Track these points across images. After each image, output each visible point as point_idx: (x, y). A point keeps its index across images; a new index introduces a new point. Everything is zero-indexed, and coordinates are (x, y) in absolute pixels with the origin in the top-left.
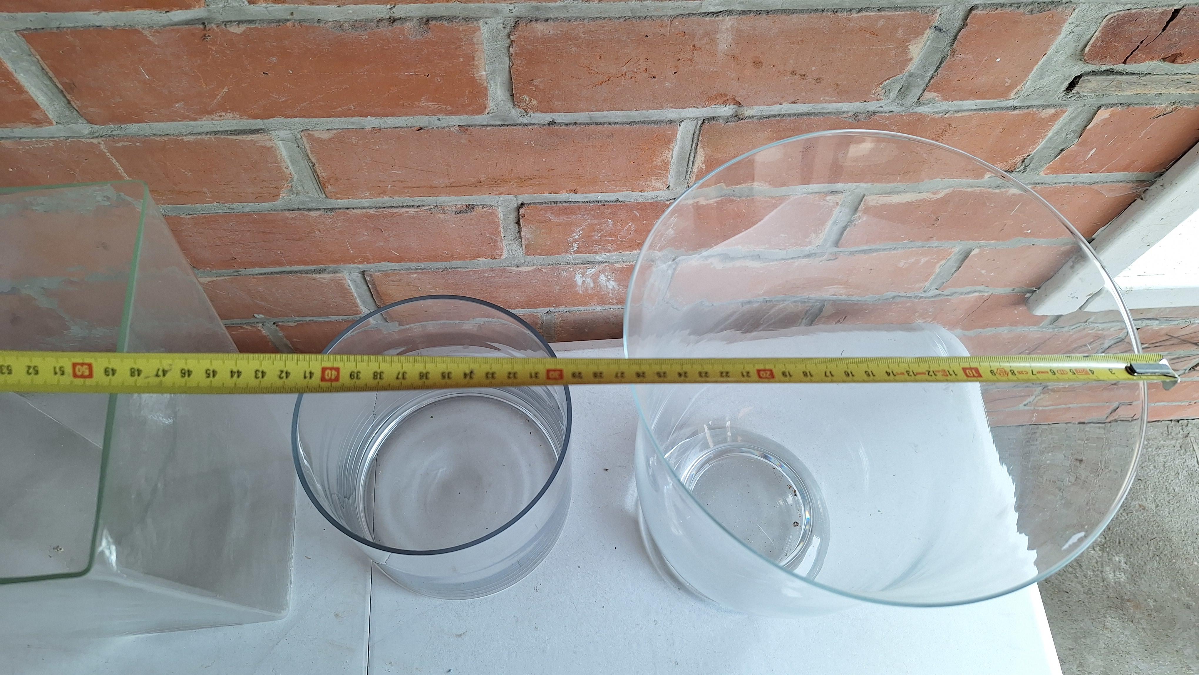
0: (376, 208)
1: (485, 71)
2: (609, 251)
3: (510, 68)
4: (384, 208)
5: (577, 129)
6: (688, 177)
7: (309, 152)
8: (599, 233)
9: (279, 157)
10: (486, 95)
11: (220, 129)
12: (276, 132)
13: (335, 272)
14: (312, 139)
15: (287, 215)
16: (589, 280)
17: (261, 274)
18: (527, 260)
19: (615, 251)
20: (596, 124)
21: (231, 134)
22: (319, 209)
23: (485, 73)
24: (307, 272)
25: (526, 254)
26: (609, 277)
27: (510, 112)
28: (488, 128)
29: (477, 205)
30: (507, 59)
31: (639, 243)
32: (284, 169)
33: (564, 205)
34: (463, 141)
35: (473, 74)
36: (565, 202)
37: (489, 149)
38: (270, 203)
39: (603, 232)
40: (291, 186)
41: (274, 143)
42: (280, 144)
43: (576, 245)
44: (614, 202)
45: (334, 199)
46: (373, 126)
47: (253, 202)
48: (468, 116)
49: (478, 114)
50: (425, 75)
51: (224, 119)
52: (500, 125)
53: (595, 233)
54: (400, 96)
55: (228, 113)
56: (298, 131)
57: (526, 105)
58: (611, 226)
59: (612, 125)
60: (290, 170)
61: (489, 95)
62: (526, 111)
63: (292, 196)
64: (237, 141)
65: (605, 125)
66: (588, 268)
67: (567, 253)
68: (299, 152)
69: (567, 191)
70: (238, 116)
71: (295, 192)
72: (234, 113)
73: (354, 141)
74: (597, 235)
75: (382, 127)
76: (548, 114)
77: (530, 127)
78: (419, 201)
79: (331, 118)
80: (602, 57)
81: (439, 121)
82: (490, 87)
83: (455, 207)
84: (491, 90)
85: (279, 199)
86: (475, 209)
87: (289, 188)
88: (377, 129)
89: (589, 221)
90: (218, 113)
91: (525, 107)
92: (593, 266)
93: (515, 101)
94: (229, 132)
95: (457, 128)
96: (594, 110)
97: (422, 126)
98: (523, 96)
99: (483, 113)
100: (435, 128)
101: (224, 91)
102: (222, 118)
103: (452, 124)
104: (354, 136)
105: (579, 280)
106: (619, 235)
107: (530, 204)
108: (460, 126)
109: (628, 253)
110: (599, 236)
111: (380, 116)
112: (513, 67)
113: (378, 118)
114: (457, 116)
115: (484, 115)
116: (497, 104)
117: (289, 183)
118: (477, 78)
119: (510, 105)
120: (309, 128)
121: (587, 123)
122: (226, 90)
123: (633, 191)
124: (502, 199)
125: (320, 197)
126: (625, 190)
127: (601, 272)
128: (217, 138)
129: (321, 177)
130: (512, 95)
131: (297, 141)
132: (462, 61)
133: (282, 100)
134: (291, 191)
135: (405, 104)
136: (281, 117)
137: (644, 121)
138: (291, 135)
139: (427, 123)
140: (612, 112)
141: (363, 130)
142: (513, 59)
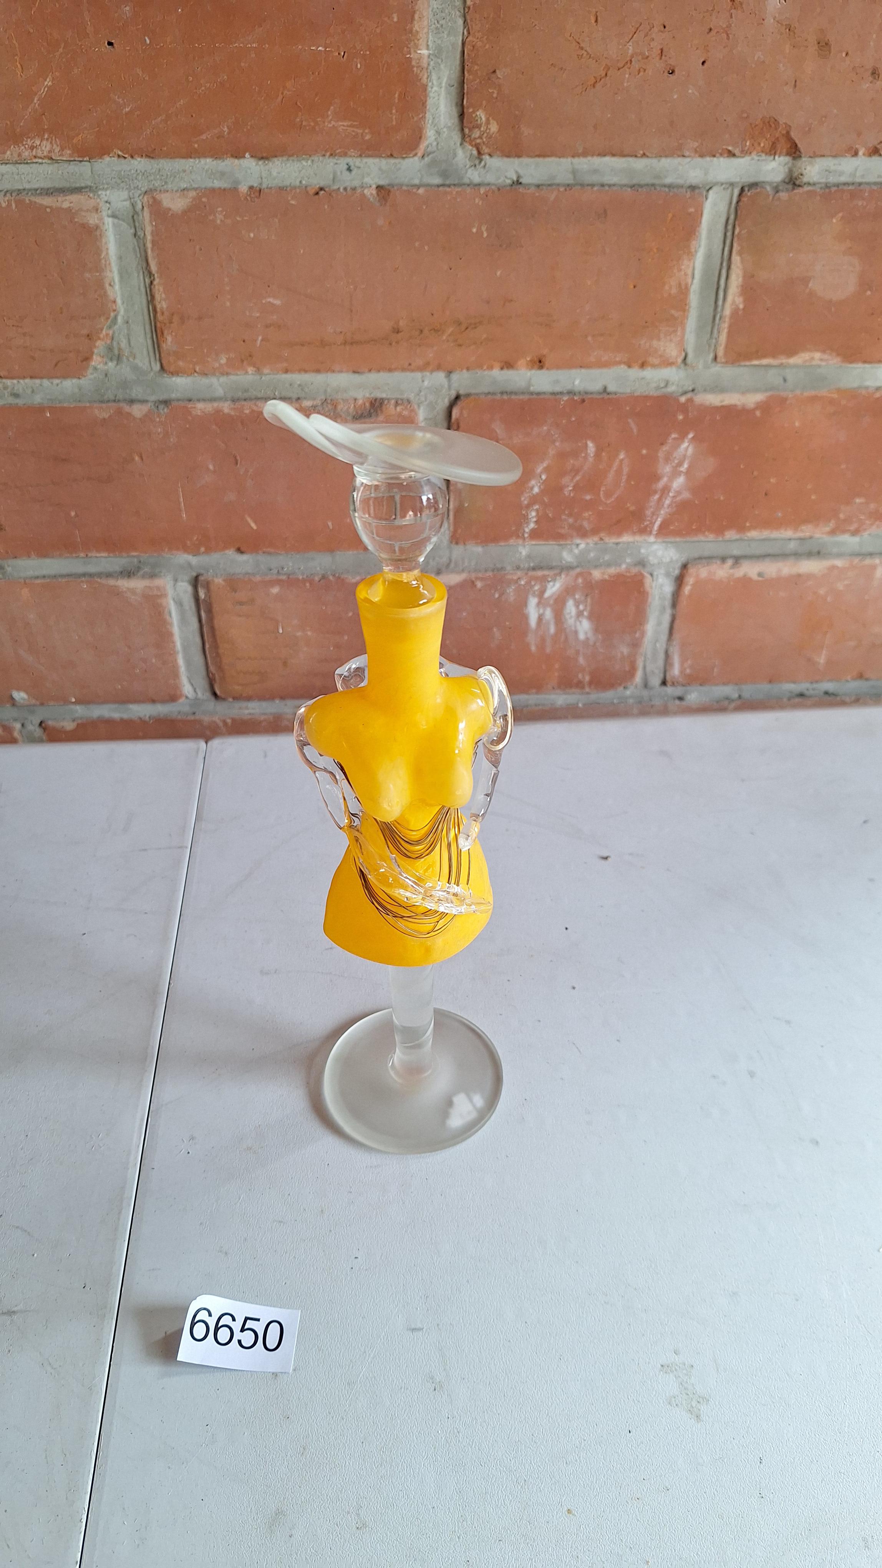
0: (234, 400)
1: (428, 48)
2: (583, 534)
3: (463, 44)
4: (245, 400)
5: (552, 197)
6: (715, 331)
7: (149, 245)
8: (572, 479)
9: (103, 255)
10: (424, 104)
11: (27, 186)
12: (108, 192)
13: (152, 576)
14: (158, 212)
15: (96, 411)
16: (548, 614)
17: (37, 577)
18: (454, 557)
19: (595, 531)
20: (582, 185)
21: (41, 194)
22: (146, 401)
23: (425, 52)
24: (109, 575)
25: (455, 539)
26: (581, 607)
27: (455, 155)
28: (421, 191)
29: (388, 399)
30: (460, 22)
31: (633, 513)
32: (107, 285)
33: (521, 397)
34: (380, 222)
35: (410, 54)
36: (523, 393)
37: (417, 244)
38: (74, 381)
39: (578, 478)
40: (111, 335)
41: (101, 219)
42: (109, 222)
43: (534, 514)
44: (600, 393)
45: (172, 374)
46: (251, 184)
47: (50, 377)
48: (392, 161)
49: (406, 157)
50: (339, 54)
51: (35, 157)
52: (438, 186)
53: (566, 480)
54: (298, 103)
55: (44, 142)
56: (139, 192)
57: (480, 137)
58: (591, 460)
59: (607, 188)
60: (116, 291)
61: (428, 107)
62: (479, 153)
63: (110, 364)
64: (48, 210)
65: (595, 188)
66: (549, 582)
67: (518, 537)
68: (134, 249)
69: (528, 359)
70: (57, 149)
71: (116, 352)
72: (54, 142)
73: (219, 217)
74: (568, 486)
75: (264, 186)
76: (512, 159)
77: (482, 191)
78: (300, 385)
79: (191, 160)
80: (599, 18)
81: (348, 173)
82: (432, 88)
83: (352, 405)
84: (431, 95)
85: (90, 370)
86: (384, 407)
87: (109, 342)
88: (257, 192)
89: (557, 444)
90: (30, 142)
91: (478, 141)
92: (555, 575)
93: (464, 129)
94: (38, 192)
95: (374, 192)
96: (580, 151)
97: (322, 184)
98: (478, 113)
99: (416, 155)
100: (341, 190)
101: (46, 83)
102: (34, 153)
103: (367, 180)
104: (220, 209)
105: (533, 612)
106: (603, 489)
107: (468, 395)
108: (379, 188)
109: (614, 540)
110: (570, 488)
111: (263, 157)
112: (468, 40)
113: (261, 163)
114: (377, 160)
115: (416, 158)
116: (438, 133)
117: (110, 327)
118: (414, 63)
119: (456, 137)
120: (157, 185)
121: (568, 185)
122: (48, 82)
123: (629, 366)
124: (426, 383)
125: (152, 369)
126: (620, 363)
127: (568, 592)
128: (19, 203)
129: (159, 315)
130: (461, 115)
131: (135, 217)
132: (395, 20)
133: (127, 110)
134: (110, 349)
135: (304, 123)
136: (120, 153)
137: (653, 185)
138: (127, 204)
139: (331, 176)
140: (607, 159)
141: (234, 190)
142: (469, 21)
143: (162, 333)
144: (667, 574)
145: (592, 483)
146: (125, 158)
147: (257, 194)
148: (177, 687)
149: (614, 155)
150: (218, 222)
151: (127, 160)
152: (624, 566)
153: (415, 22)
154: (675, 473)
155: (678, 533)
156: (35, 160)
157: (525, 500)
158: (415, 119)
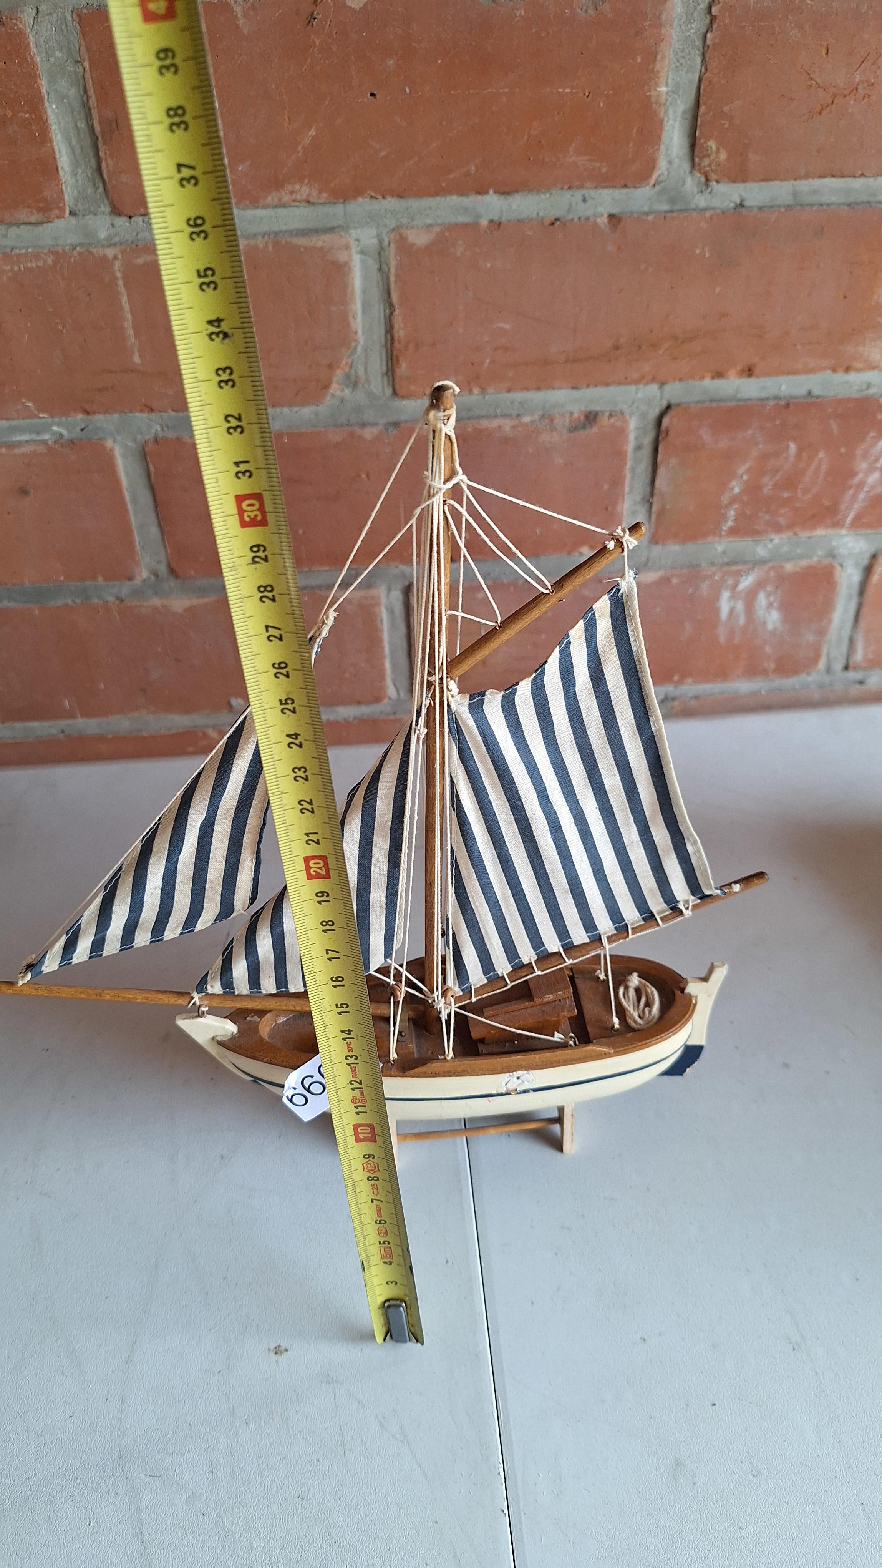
1: (667, 85)
2: (778, 529)
3: (700, 80)
5: (774, 218)
7: (392, 278)
8: (772, 479)
9: (350, 290)
10: (659, 137)
11: (284, 228)
12: (359, 231)
14: (404, 247)
15: (330, 435)
16: (740, 606)
18: (653, 556)
19: (790, 527)
20: (802, 205)
21: (297, 235)
22: (377, 424)
23: (665, 89)
25: (656, 539)
26: (772, 599)
27: (684, 183)
28: (650, 218)
29: (603, 412)
30: (699, 60)
31: (828, 508)
32: (351, 319)
33: (729, 404)
34: (610, 248)
35: (650, 91)
36: (731, 400)
37: (642, 267)
38: (313, 408)
39: (778, 477)
40: (350, 363)
41: (350, 256)
42: (356, 261)
43: (732, 512)
44: (804, 397)
45: (403, 397)
46: (490, 217)
47: (291, 405)
48: (625, 191)
49: (639, 187)
50: (584, 94)
51: (295, 201)
52: (666, 212)
53: (766, 480)
54: (542, 141)
55: (304, 188)
56: (388, 229)
57: (710, 165)
58: (791, 460)
59: (825, 207)
60: (358, 323)
61: (662, 141)
62: (707, 180)
63: (347, 391)
64: (302, 249)
65: (815, 208)
66: (742, 576)
67: (715, 534)
68: (378, 282)
69: (739, 368)
70: (315, 193)
71: (353, 379)
72: (312, 186)
73: (459, 250)
74: (767, 485)
75: (504, 219)
76: (737, 185)
77: (708, 214)
78: (521, 403)
79: (438, 198)
80: (830, 51)
81: (583, 204)
82: (668, 121)
83: (568, 419)
84: (667, 128)
85: (328, 398)
86: (598, 420)
87: (347, 371)
88: (496, 225)
89: (761, 446)
90: (290, 187)
91: (708, 169)
92: (749, 570)
93: (695, 158)
94: (294, 233)
95: (606, 221)
96: (802, 174)
97: (558, 214)
98: (709, 143)
99: (648, 184)
100: (576, 220)
101: (310, 134)
102: (293, 197)
103: (600, 209)
104: (460, 242)
105: (725, 605)
106: (800, 486)
107: (678, 405)
108: (611, 216)
109: (807, 534)
110: (770, 487)
111: (505, 192)
112: (706, 76)
113: (502, 198)
114: (611, 191)
115: (648, 187)
116: (670, 163)
117: (349, 357)
118: (653, 100)
119: (686, 166)
120: (403, 222)
121: (789, 206)
122: (313, 132)
123: (834, 371)
124: (640, 395)
125: (384, 394)
126: (824, 369)
127: (760, 585)
128: (276, 244)
129: (396, 343)
130: (692, 146)
131: (382, 252)
132: (639, 60)
133: (383, 154)
134: (348, 376)
135: (546, 160)
136: (373, 194)
137: (869, 202)
138: (375, 241)
139: (567, 208)
140: (828, 181)
141: (476, 225)
142: (707, 59)
143: (398, 360)
144: (857, 565)
145: (791, 482)
146: (376, 198)
147: (496, 227)
148: (383, 688)
149: (833, 176)
150: (459, 254)
151: (378, 200)
152: (815, 559)
153: (657, 62)
154: (871, 469)
155: (870, 526)
156: (293, 204)
157: (725, 500)
158: (651, 151)
